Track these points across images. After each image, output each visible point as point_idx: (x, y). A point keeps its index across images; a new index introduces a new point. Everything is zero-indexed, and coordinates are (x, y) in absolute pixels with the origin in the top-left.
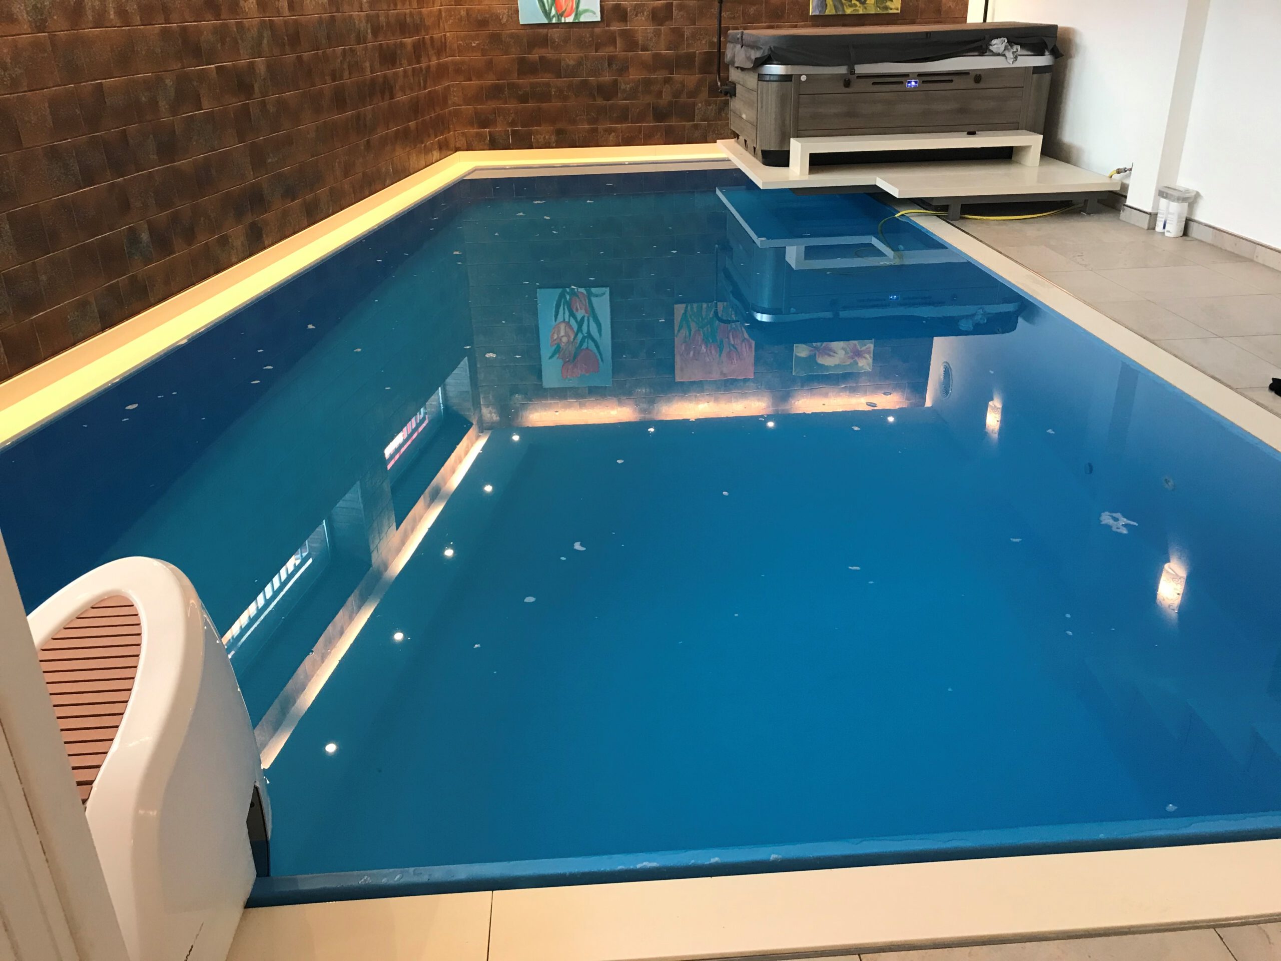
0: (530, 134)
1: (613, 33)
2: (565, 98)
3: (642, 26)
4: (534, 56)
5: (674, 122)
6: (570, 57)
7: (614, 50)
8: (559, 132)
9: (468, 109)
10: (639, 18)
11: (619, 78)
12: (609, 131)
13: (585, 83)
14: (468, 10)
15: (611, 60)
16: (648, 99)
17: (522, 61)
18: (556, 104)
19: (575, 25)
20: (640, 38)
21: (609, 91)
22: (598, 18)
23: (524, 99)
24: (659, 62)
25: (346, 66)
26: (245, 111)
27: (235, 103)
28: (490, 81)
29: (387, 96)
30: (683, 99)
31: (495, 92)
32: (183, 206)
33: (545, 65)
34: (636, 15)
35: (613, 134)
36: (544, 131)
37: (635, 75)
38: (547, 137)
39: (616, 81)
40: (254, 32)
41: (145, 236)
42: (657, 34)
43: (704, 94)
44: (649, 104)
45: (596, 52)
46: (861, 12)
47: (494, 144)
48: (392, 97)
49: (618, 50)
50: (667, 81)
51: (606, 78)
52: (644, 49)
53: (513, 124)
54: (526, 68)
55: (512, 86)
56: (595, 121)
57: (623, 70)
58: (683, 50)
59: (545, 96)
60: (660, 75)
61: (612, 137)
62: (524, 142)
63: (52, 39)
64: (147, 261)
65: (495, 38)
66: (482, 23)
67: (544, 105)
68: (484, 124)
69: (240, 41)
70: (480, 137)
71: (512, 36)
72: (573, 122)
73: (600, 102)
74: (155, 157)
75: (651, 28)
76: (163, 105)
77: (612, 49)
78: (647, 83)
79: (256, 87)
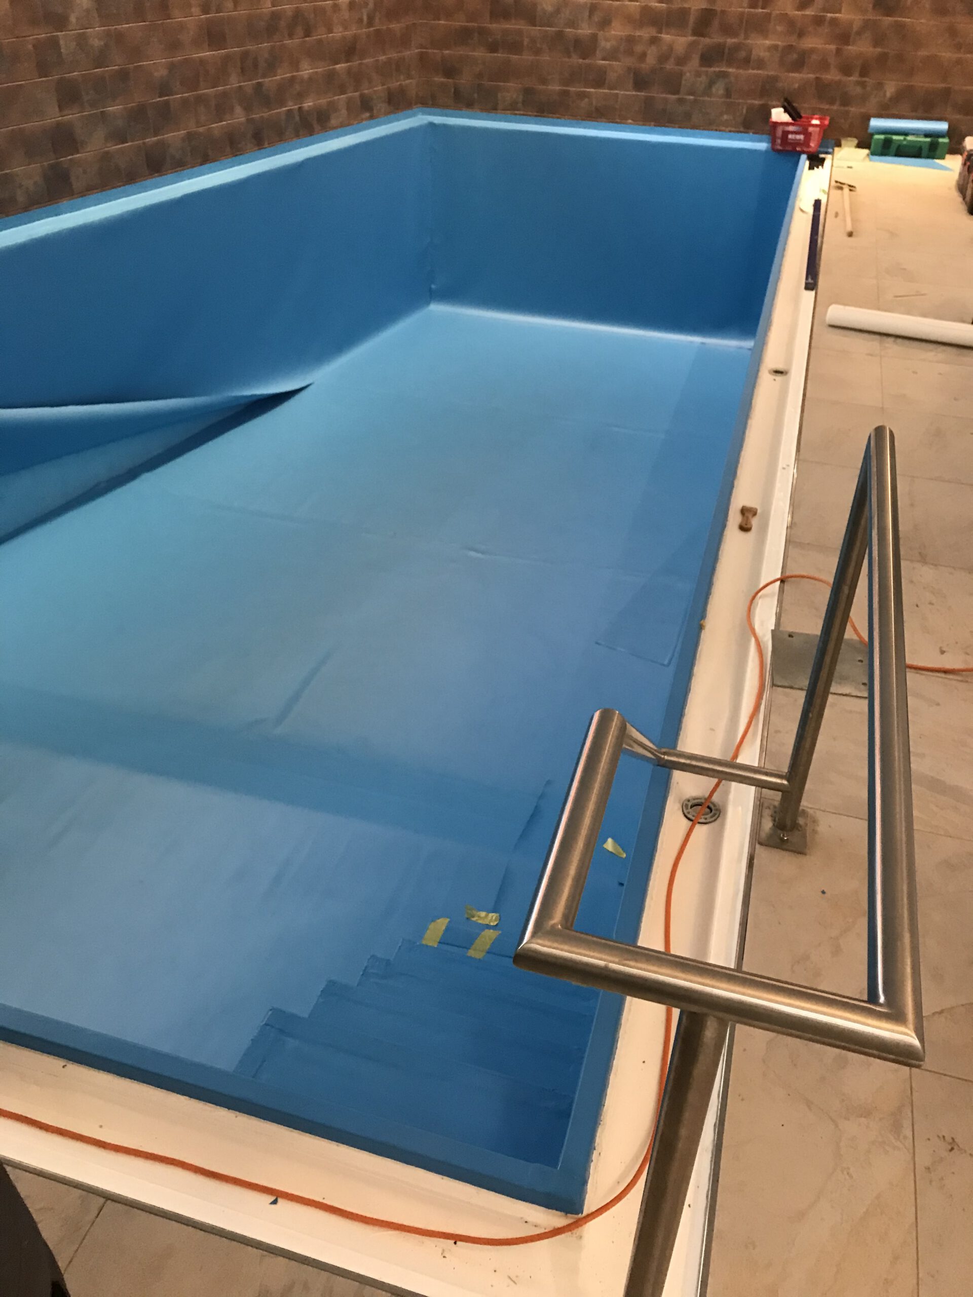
0: (499, 89)
2: (538, 52)
5: (654, 93)
6: (548, 3)
8: (527, 92)
11: (600, 33)
12: (581, 97)
13: (560, 35)
16: (629, 61)
17: (494, 2)
18: (527, 57)
21: (585, 48)
23: (493, 48)
24: (648, 16)
26: (54, 43)
28: (459, 22)
29: (299, 31)
30: (670, 65)
31: (463, 36)
33: (520, 9)
35: (586, 101)
36: (513, 89)
37: (617, 30)
38: (513, 96)
39: (596, 35)
43: (695, 62)
44: (630, 68)
47: (458, 99)
50: (654, 41)
51: (585, 30)
53: (479, 75)
54: (497, 10)
55: (482, 32)
57: (606, 22)
59: (515, 47)
60: (646, 33)
67: (516, 58)
68: (449, 73)
70: (444, 88)
72: (544, 81)
73: (575, 59)
78: (630, 41)
79: (73, 19)
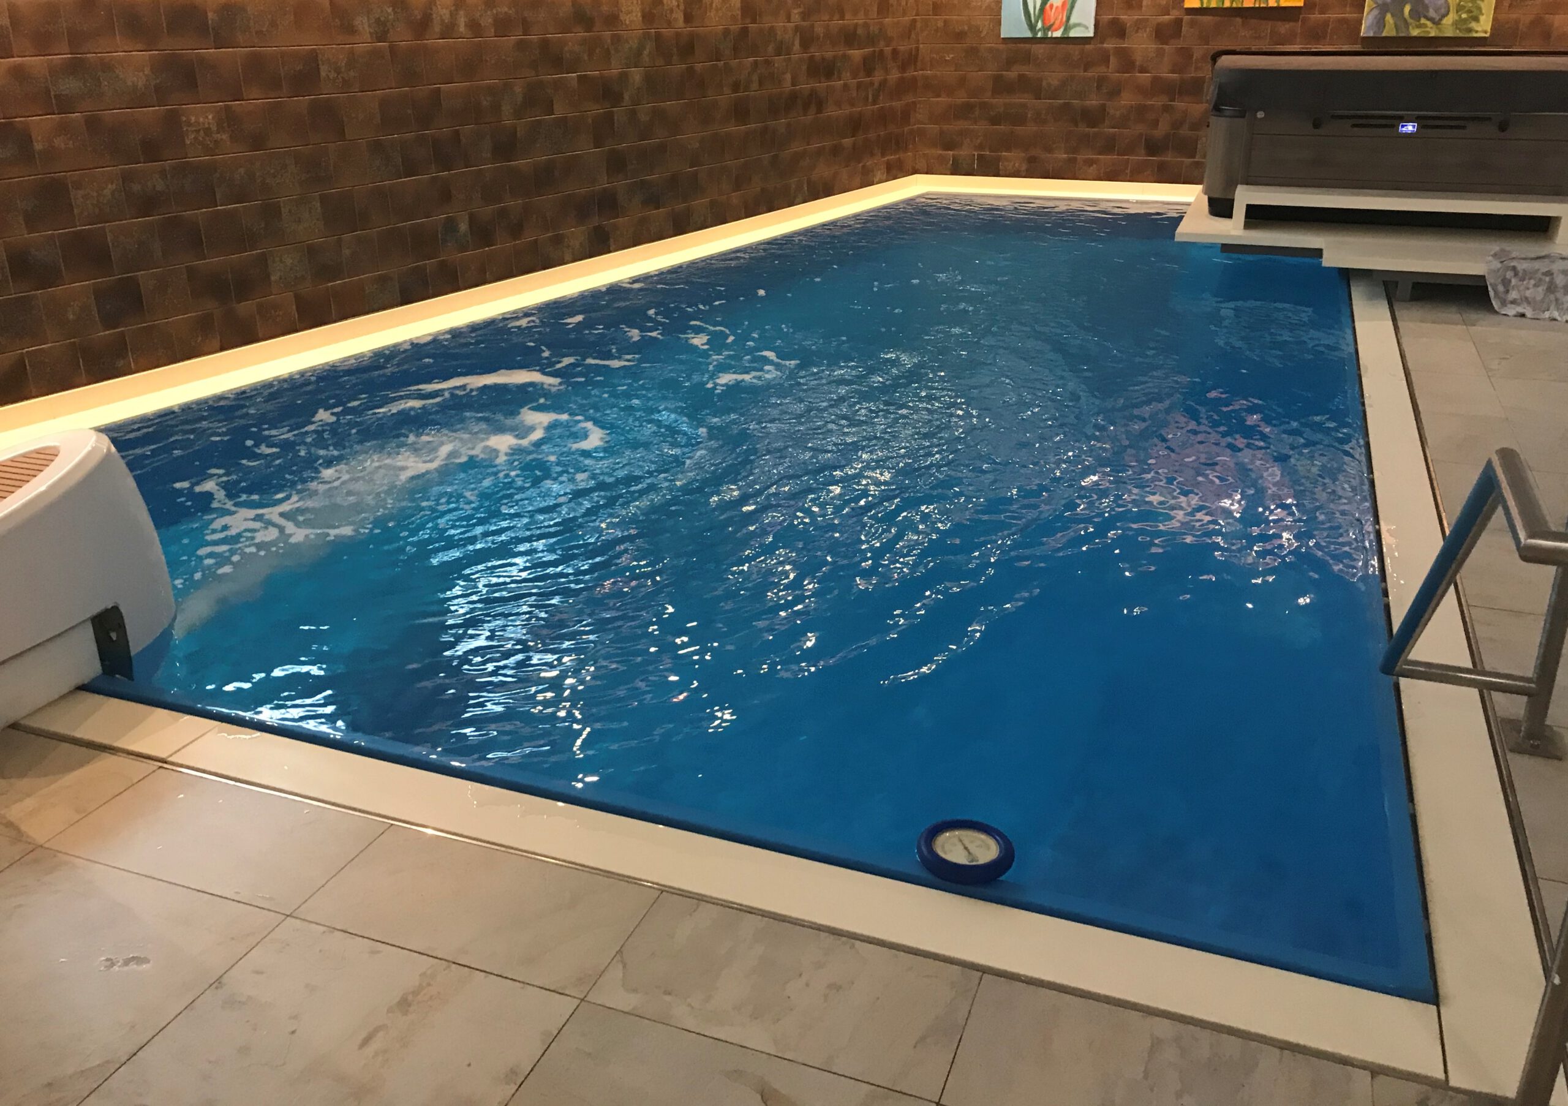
0: (999, 159)
1: (1106, 51)
2: (1042, 123)
3: (1141, 45)
4: (1012, 74)
5: (1169, 158)
6: (1053, 77)
7: (1105, 70)
8: (1032, 160)
9: (933, 128)
10: (1139, 34)
11: (1108, 103)
12: (1090, 163)
13: (1067, 107)
14: (945, 21)
15: (1101, 81)
16: (1140, 129)
17: (997, 79)
18: (1031, 128)
19: (1065, 40)
20: (1138, 58)
21: (1093, 117)
22: (1090, 33)
23: (995, 121)
24: (1159, 86)
25: (755, 78)
26: (609, 117)
27: (595, 110)
28: (961, 98)
29: (813, 109)
30: (1185, 131)
31: (964, 111)
32: (514, 204)
33: (1024, 84)
34: (1137, 32)
35: (1095, 166)
36: (1014, 157)
37: (1127, 100)
38: (1017, 165)
39: (1104, 105)
40: (634, 44)
41: (463, 227)
42: (1160, 53)
44: (1141, 135)
45: (1085, 71)
46: (1432, 34)
47: (957, 169)
48: (819, 110)
49: (1111, 71)
50: (1166, 109)
51: (1093, 102)
52: (1143, 70)
53: (980, 147)
54: (1001, 86)
55: (984, 106)
56: (1075, 150)
57: (1115, 92)
58: (1192, 74)
59: (1019, 119)
60: (1158, 101)
61: (1093, 170)
62: (989, 168)
63: (392, 49)
64: (464, 249)
65: (972, 52)
66: (960, 36)
67: (1018, 129)
68: (948, 147)
69: (613, 52)
70: (942, 159)
71: (991, 50)
72: (1049, 150)
73: (1083, 129)
74: (489, 155)
75: (1152, 46)
76: (506, 109)
77: (1103, 69)
78: (1141, 111)
79: (626, 97)
